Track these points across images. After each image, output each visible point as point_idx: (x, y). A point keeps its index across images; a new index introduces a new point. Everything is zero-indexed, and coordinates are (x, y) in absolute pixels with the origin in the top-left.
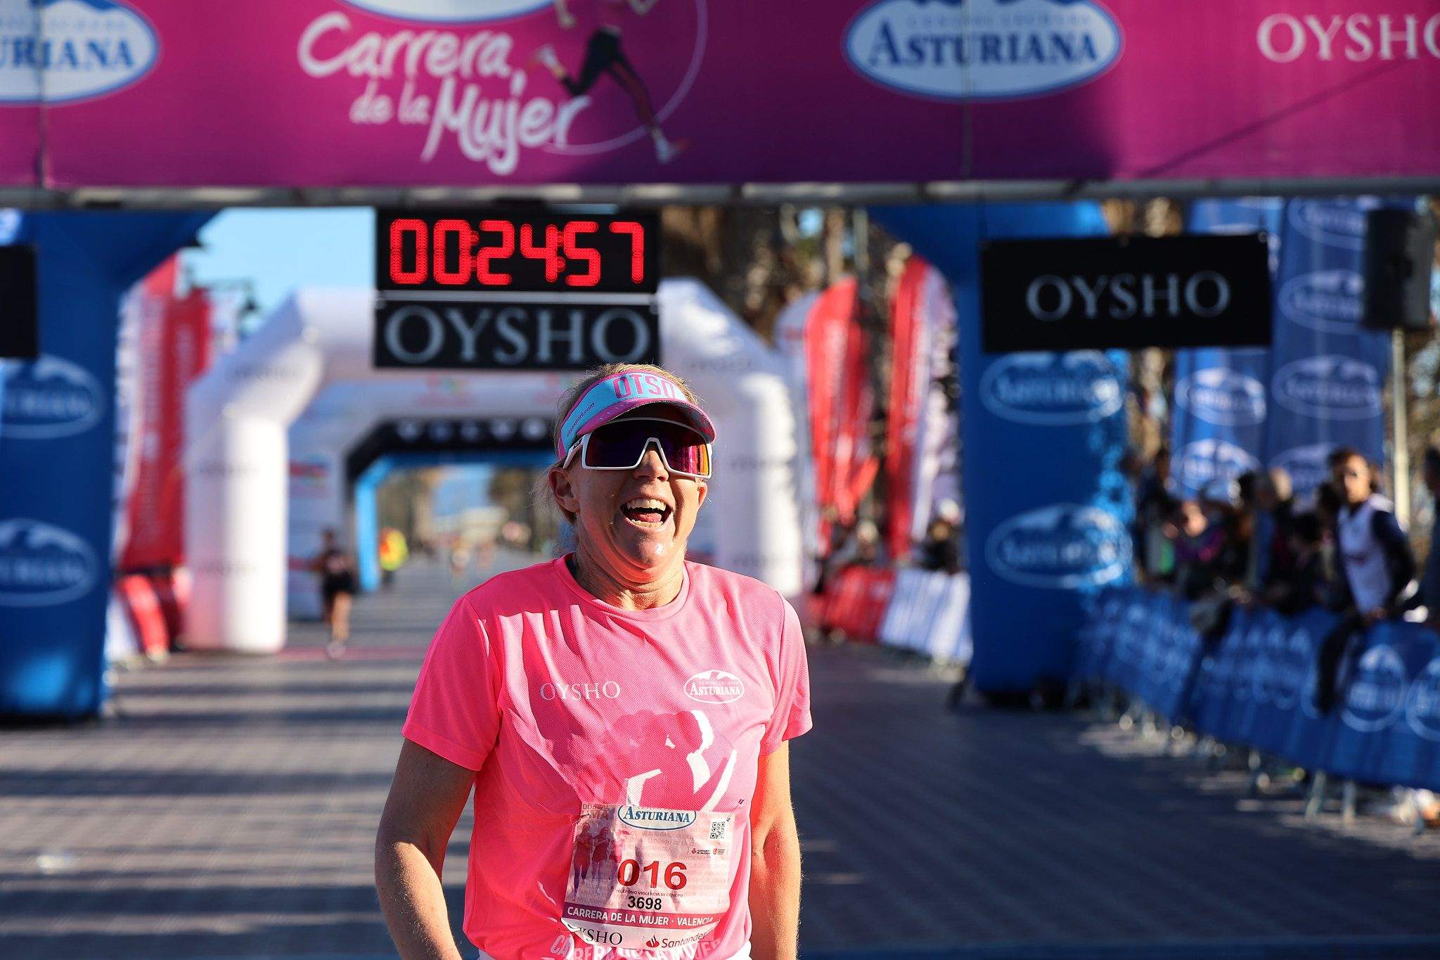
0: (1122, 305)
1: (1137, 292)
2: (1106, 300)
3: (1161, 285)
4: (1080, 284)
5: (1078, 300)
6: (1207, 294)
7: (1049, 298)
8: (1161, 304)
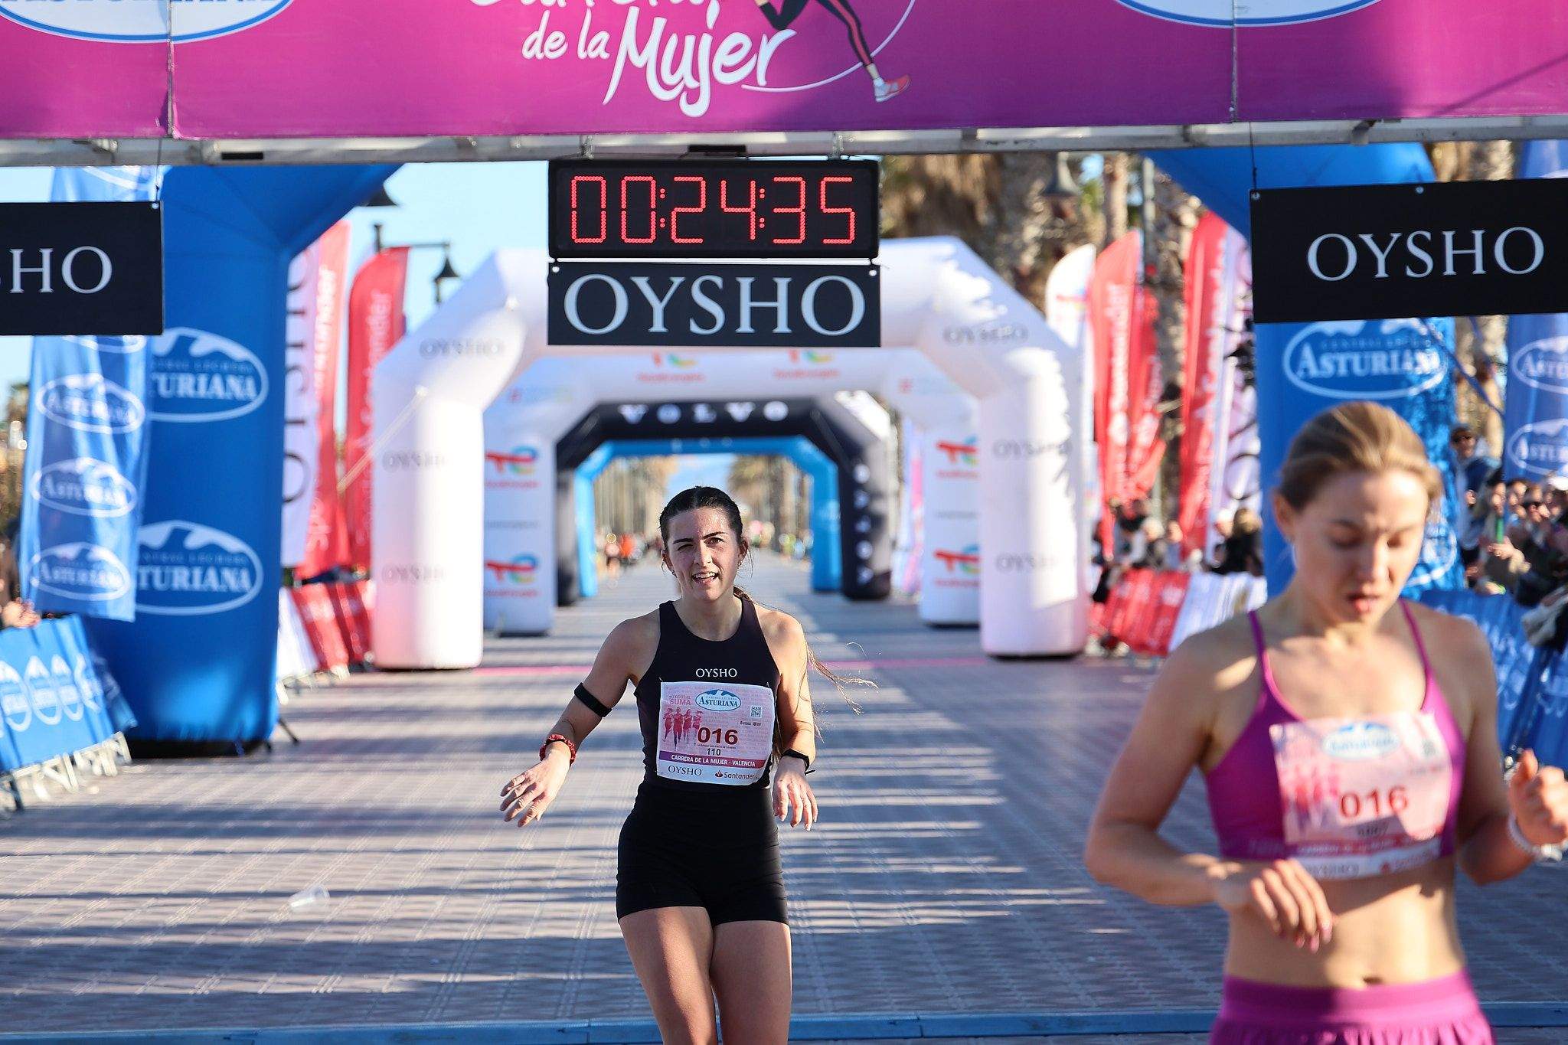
0: (1419, 266)
1: (1436, 249)
2: (1399, 258)
3: (1464, 241)
4: (1367, 239)
5: (1366, 258)
6: (1519, 250)
7: (1332, 257)
8: (1464, 263)
